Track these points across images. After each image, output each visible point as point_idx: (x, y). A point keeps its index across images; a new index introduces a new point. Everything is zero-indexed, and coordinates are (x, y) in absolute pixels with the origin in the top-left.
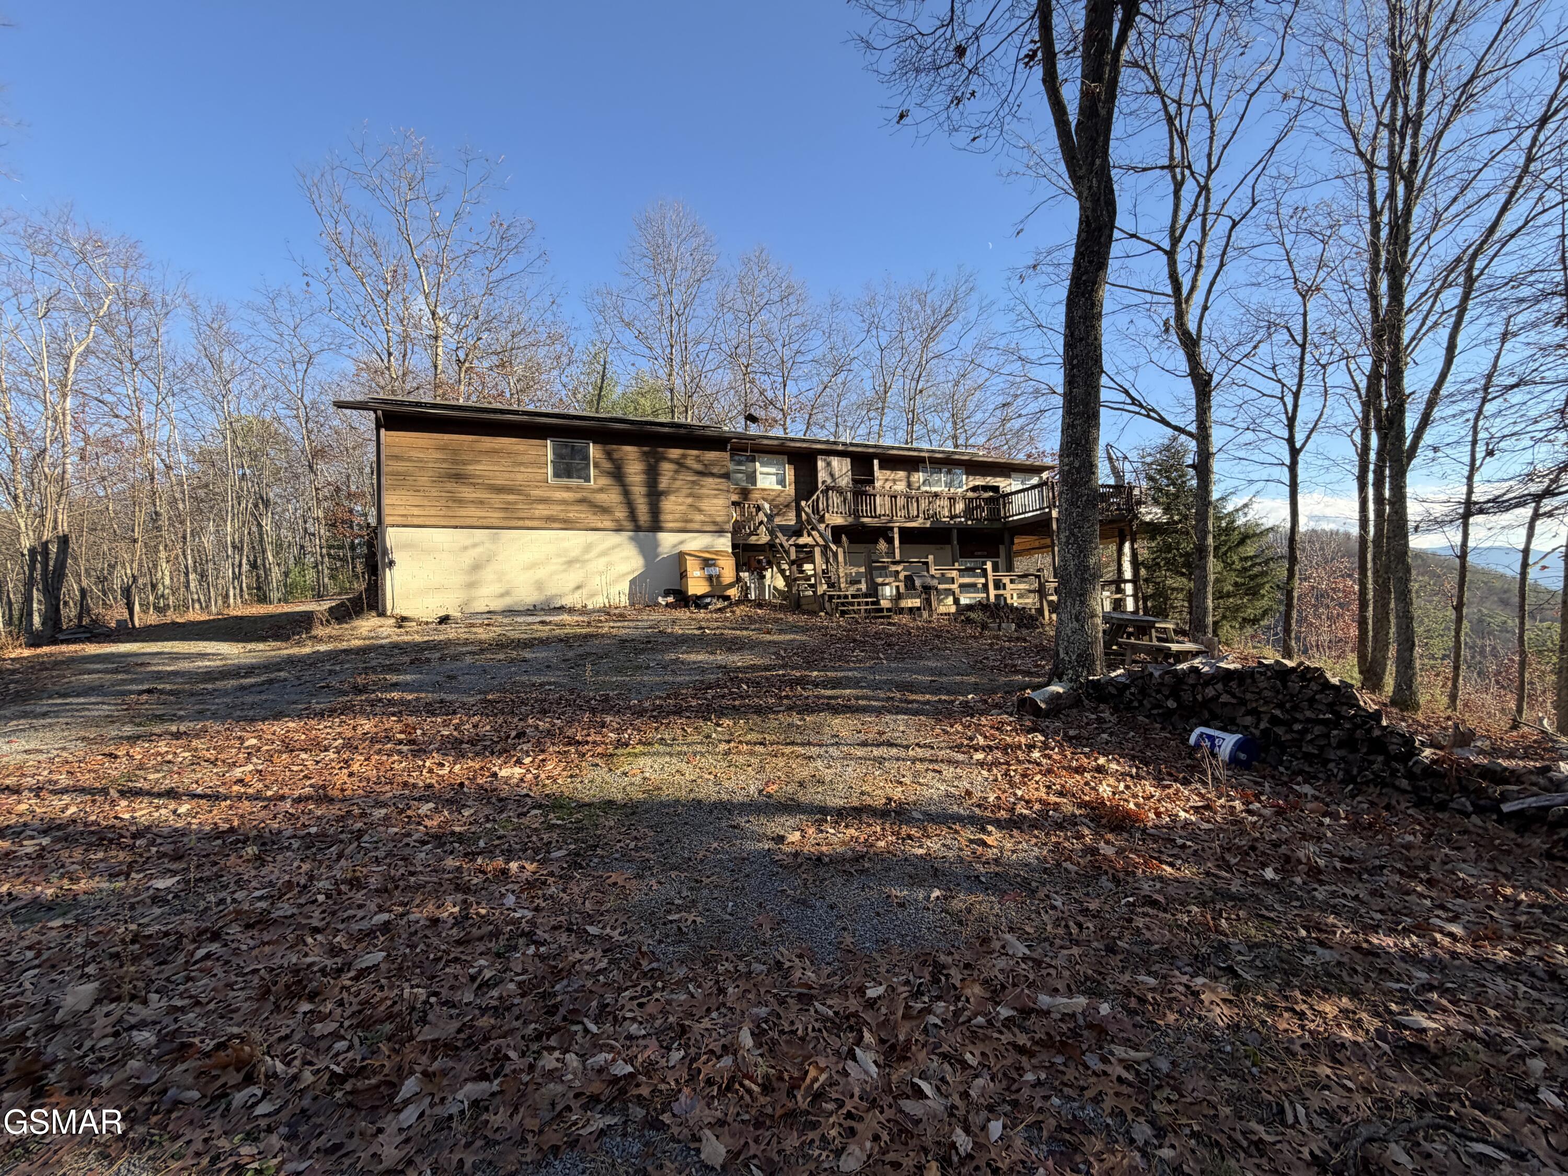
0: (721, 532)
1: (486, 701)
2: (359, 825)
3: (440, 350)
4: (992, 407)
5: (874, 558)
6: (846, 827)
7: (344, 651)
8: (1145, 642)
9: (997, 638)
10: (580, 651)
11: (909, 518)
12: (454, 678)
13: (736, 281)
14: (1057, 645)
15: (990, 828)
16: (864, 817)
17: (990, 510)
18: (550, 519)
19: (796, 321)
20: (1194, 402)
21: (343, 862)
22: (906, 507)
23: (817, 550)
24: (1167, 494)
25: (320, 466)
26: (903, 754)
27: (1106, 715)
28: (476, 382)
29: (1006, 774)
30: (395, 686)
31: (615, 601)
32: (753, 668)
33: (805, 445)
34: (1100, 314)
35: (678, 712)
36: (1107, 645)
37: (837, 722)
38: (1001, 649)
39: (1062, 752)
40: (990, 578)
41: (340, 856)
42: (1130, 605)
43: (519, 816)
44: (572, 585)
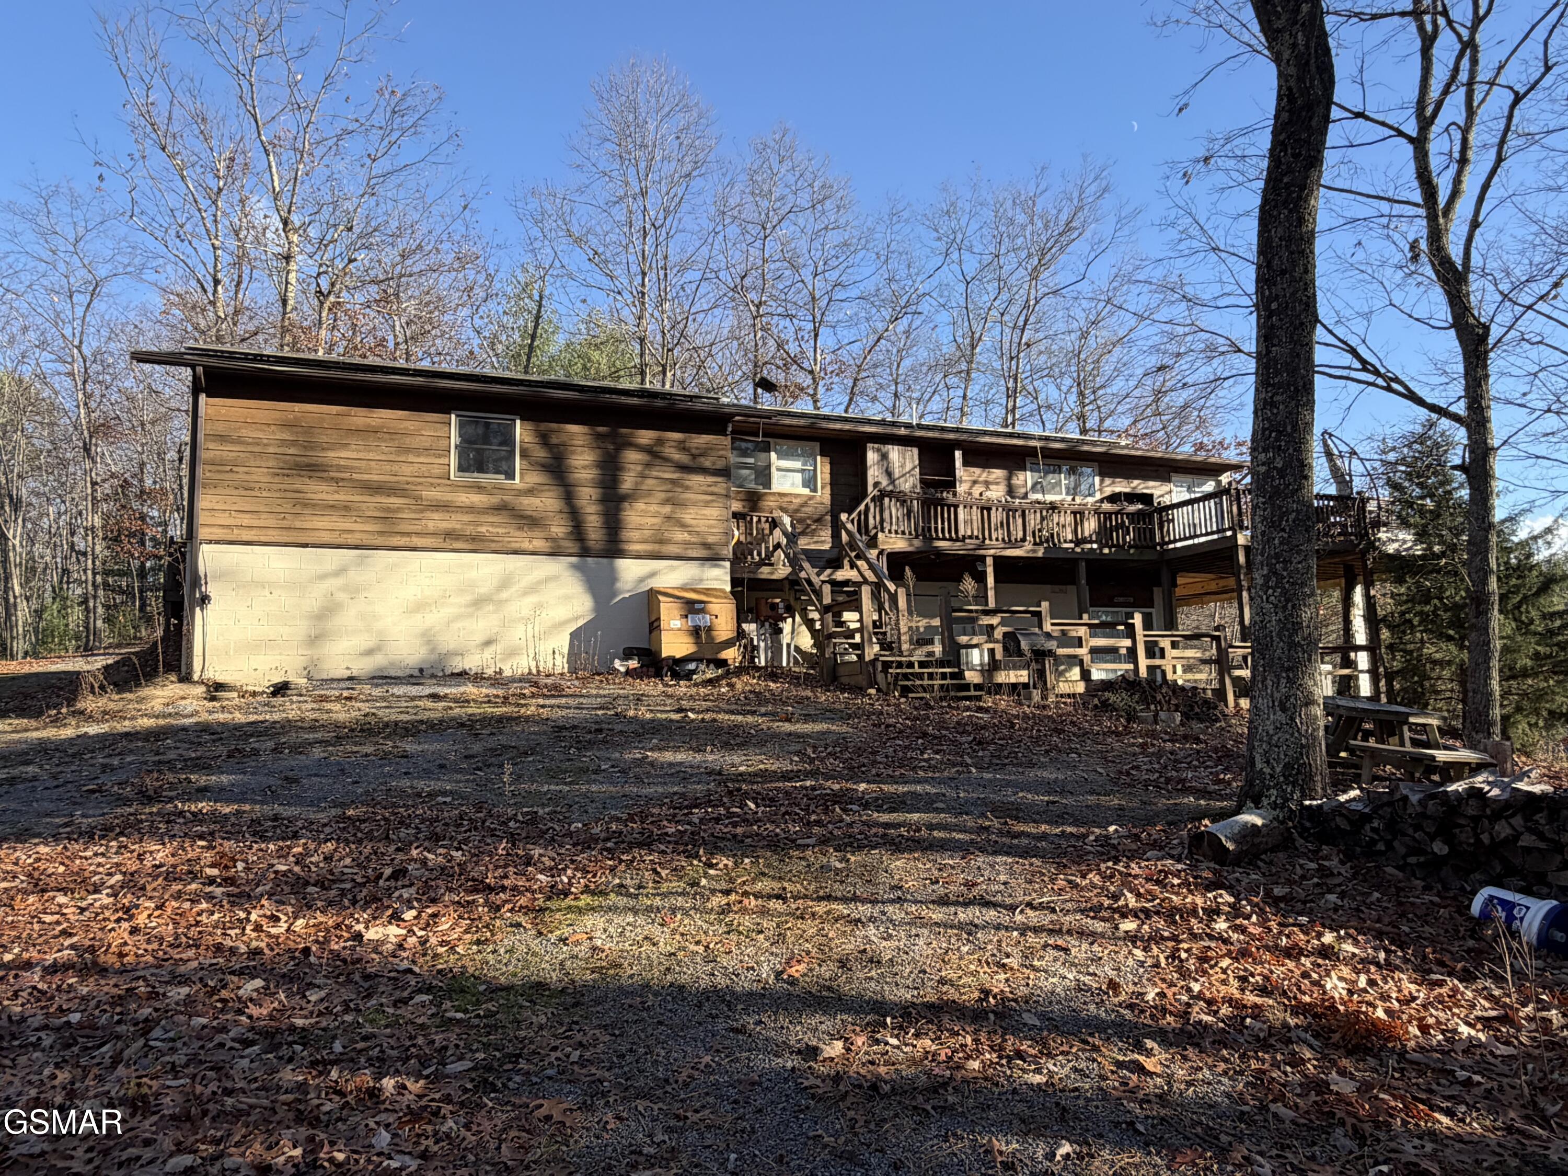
0: (713, 559)
1: (344, 818)
2: (146, 1011)
3: (292, 277)
4: (1140, 372)
5: (955, 604)
6: (917, 1035)
7: (127, 734)
8: (1392, 746)
9: (1153, 735)
10: (492, 742)
11: (1010, 543)
12: (296, 781)
13: (744, 177)
14: (1251, 748)
15: (1149, 1044)
16: (946, 1020)
17: (1138, 531)
18: (450, 535)
19: (834, 238)
20: (1460, 368)
21: (121, 1071)
22: (1006, 525)
23: (866, 592)
24: (1422, 511)
25: (101, 447)
26: (1006, 920)
27: (1333, 863)
28: (343, 326)
29: (1173, 956)
30: (203, 792)
31: (547, 664)
32: (764, 776)
33: (847, 427)
34: (1312, 233)
35: (647, 843)
36: (1332, 751)
37: (898, 864)
38: (1159, 754)
39: (1263, 923)
40: (1140, 640)
41: (116, 1060)
42: (1365, 687)
43: (395, 1005)
44: (480, 638)
